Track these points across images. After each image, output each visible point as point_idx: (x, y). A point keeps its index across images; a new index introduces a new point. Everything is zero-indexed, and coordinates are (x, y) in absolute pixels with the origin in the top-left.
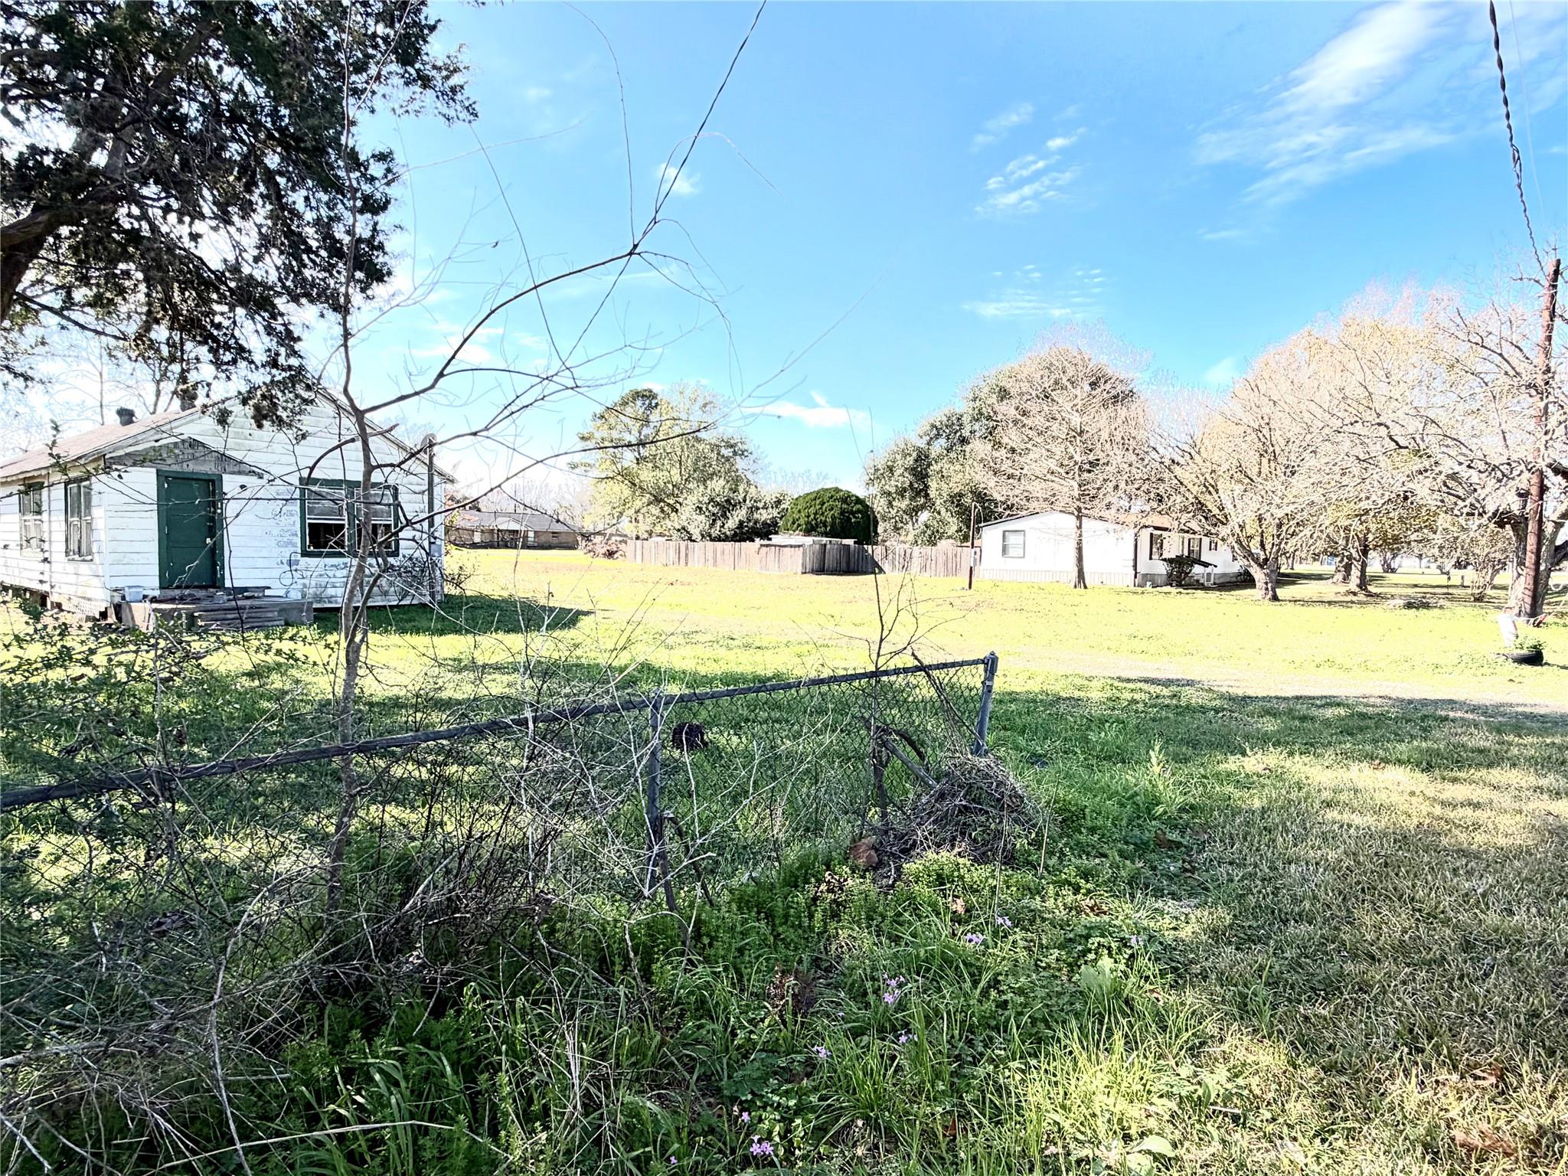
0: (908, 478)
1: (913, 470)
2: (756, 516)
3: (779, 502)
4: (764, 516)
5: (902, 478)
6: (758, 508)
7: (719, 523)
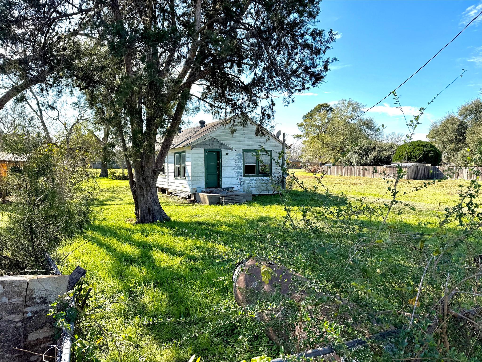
0: (454, 135)
1: (457, 131)
2: (381, 154)
3: (391, 148)
4: (385, 154)
5: (451, 134)
6: (382, 151)
7: (364, 158)
